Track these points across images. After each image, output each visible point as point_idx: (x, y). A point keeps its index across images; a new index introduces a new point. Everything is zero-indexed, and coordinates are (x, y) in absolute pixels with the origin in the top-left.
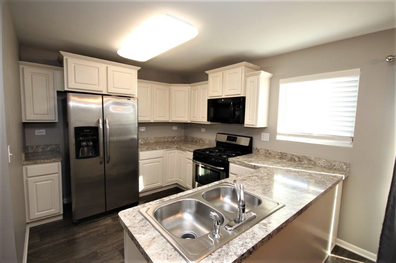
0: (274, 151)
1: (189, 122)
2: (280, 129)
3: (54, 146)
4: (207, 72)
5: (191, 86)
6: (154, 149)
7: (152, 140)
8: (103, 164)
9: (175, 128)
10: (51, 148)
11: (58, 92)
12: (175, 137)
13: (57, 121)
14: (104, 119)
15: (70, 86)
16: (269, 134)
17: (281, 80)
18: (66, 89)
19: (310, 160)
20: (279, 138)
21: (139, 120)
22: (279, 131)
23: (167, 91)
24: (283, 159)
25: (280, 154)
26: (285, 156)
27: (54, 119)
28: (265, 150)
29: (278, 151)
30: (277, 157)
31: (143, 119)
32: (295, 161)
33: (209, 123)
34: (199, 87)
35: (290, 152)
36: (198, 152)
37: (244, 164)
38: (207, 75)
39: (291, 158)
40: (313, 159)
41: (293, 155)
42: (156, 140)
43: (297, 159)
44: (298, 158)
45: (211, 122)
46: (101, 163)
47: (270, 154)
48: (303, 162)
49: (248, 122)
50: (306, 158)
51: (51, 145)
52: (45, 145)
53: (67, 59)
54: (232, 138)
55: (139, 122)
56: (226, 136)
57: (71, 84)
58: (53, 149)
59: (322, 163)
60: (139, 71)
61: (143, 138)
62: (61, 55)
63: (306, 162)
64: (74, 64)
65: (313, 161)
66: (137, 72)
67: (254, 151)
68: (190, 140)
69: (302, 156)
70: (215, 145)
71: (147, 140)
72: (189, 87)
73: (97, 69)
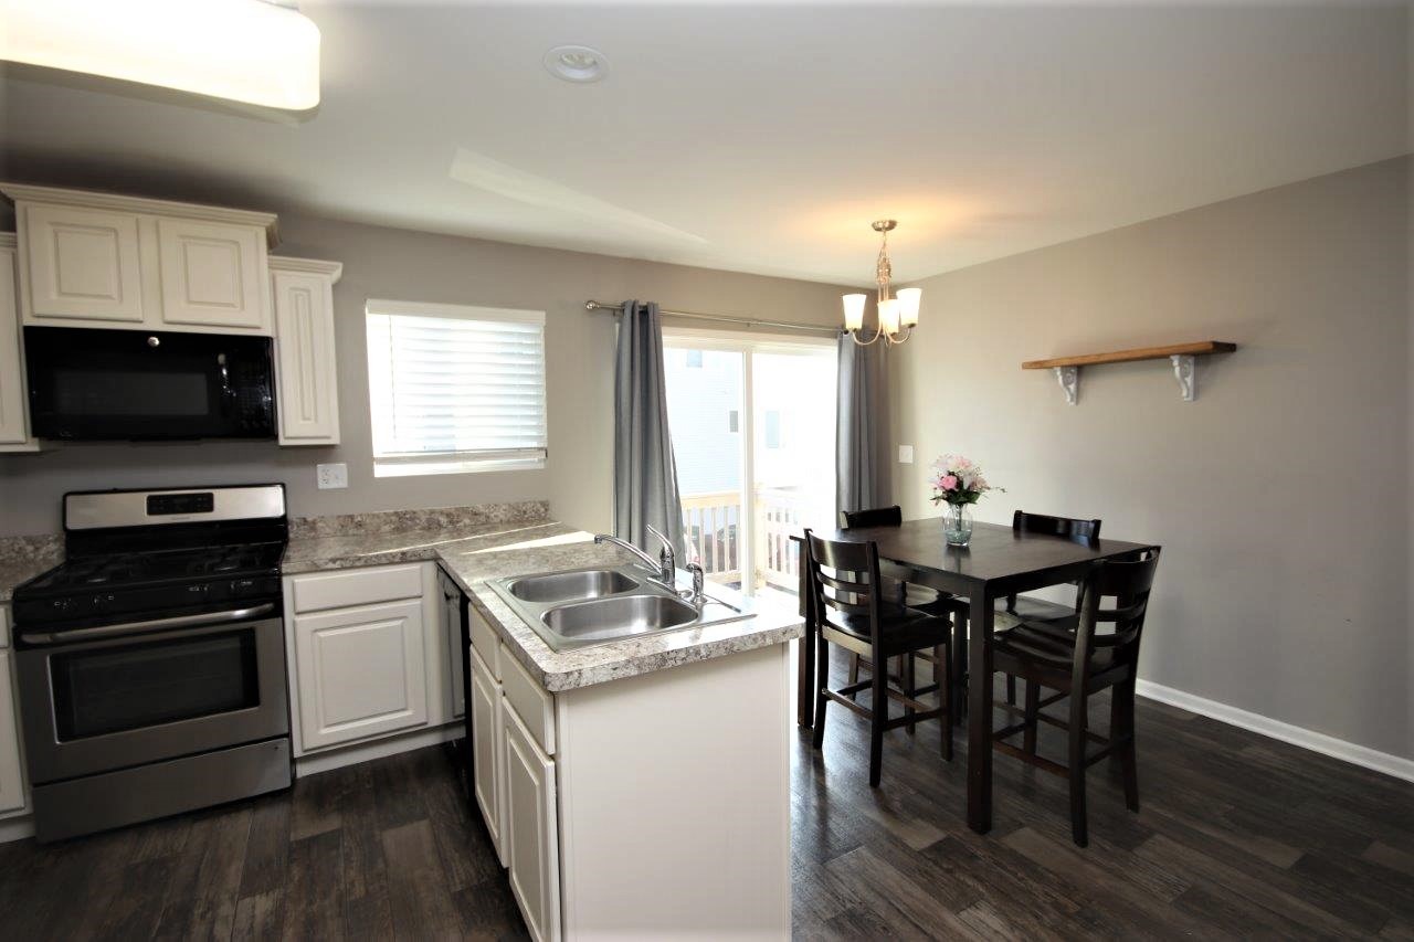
0: (374, 515)
2: (381, 445)
16: (344, 465)
19: (476, 514)
20: (380, 471)
22: (378, 451)
24: (404, 530)
25: (393, 518)
26: (412, 519)
28: (339, 517)
29: (387, 511)
30: (387, 528)
32: (440, 525)
35: (421, 505)
37: (362, 562)
39: (428, 520)
40: (481, 509)
41: (432, 512)
43: (446, 520)
44: (448, 515)
47: (359, 525)
48: (462, 524)
50: (465, 511)
54: (181, 500)
59: (501, 514)
63: (467, 521)
65: (482, 514)
69: (457, 509)
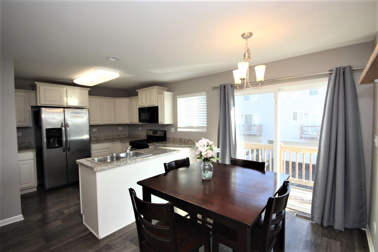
0: (177, 138)
1: (129, 123)
2: (179, 125)
3: (28, 144)
4: (137, 90)
5: (129, 99)
6: (102, 143)
7: (102, 138)
8: (65, 152)
9: (120, 128)
10: (26, 145)
11: (32, 107)
12: (120, 135)
13: (31, 126)
14: (66, 123)
15: (41, 103)
16: (174, 128)
17: (177, 96)
18: (39, 105)
19: (192, 141)
20: (179, 130)
21: (90, 123)
23: (112, 103)
24: (181, 142)
26: (182, 140)
27: (29, 125)
28: (173, 138)
29: (179, 138)
30: (178, 141)
31: (93, 123)
32: (186, 142)
33: (141, 123)
34: (134, 99)
35: (184, 137)
36: (133, 142)
38: (137, 92)
39: (184, 141)
42: (106, 138)
44: (187, 140)
45: (142, 122)
46: (64, 151)
47: (175, 140)
49: (160, 121)
51: (25, 143)
52: (21, 143)
53: (39, 86)
54: (155, 132)
55: (90, 125)
56: (152, 132)
57: (42, 102)
58: (27, 145)
60: (89, 91)
61: (96, 137)
62: (35, 84)
63: (190, 142)
64: (44, 89)
66: (88, 91)
67: (168, 139)
68: (132, 137)
69: (189, 139)
70: (146, 138)
71: (98, 137)
72: (128, 100)
73: (60, 91)
